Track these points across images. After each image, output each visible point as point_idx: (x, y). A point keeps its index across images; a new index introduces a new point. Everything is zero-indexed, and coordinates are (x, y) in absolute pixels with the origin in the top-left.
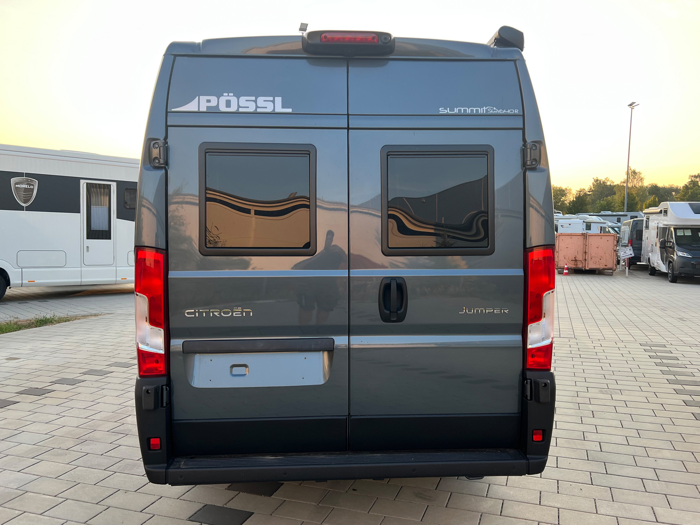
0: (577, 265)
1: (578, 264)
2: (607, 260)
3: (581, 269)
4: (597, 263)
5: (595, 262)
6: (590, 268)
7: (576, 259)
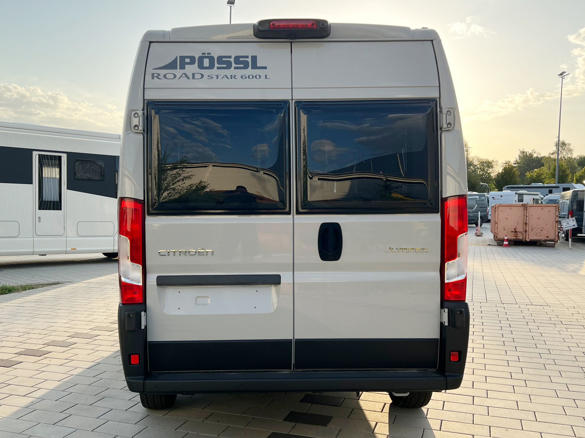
1: (518, 235)
2: (548, 231)
3: (521, 240)
4: (538, 235)
7: (516, 230)
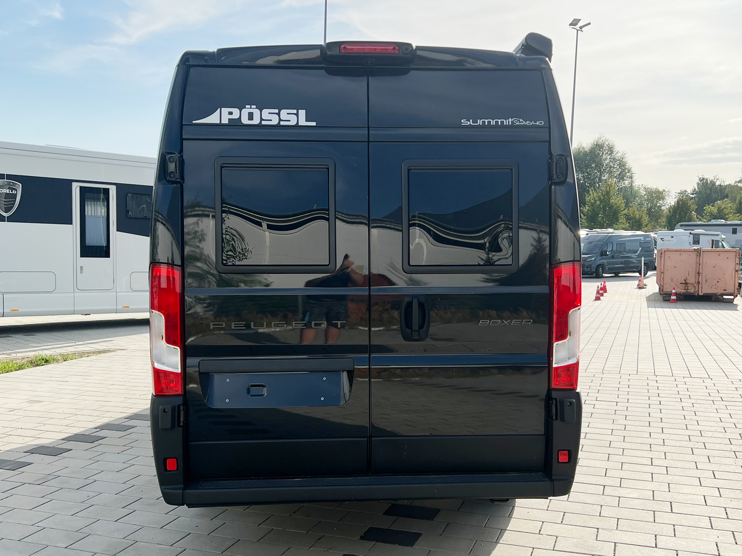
0: (687, 289)
1: (689, 288)
2: (726, 284)
3: (693, 295)
4: (713, 287)
5: (710, 286)
6: (704, 294)
7: (687, 281)
